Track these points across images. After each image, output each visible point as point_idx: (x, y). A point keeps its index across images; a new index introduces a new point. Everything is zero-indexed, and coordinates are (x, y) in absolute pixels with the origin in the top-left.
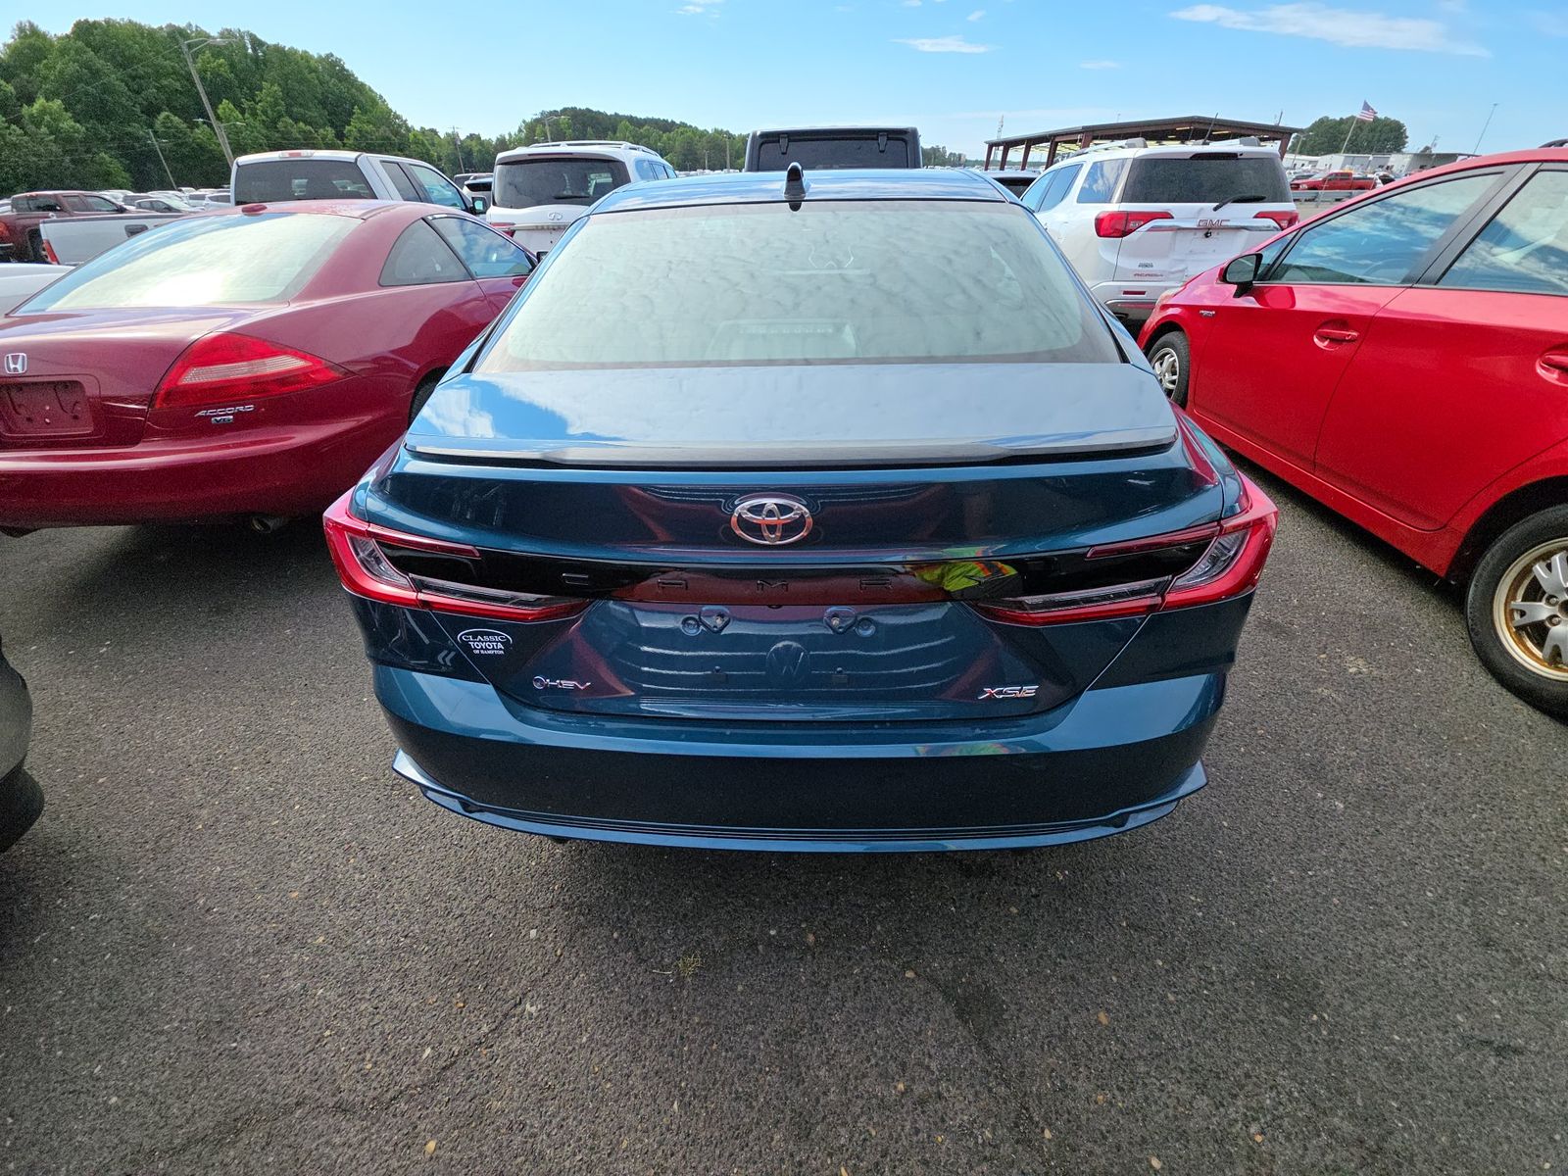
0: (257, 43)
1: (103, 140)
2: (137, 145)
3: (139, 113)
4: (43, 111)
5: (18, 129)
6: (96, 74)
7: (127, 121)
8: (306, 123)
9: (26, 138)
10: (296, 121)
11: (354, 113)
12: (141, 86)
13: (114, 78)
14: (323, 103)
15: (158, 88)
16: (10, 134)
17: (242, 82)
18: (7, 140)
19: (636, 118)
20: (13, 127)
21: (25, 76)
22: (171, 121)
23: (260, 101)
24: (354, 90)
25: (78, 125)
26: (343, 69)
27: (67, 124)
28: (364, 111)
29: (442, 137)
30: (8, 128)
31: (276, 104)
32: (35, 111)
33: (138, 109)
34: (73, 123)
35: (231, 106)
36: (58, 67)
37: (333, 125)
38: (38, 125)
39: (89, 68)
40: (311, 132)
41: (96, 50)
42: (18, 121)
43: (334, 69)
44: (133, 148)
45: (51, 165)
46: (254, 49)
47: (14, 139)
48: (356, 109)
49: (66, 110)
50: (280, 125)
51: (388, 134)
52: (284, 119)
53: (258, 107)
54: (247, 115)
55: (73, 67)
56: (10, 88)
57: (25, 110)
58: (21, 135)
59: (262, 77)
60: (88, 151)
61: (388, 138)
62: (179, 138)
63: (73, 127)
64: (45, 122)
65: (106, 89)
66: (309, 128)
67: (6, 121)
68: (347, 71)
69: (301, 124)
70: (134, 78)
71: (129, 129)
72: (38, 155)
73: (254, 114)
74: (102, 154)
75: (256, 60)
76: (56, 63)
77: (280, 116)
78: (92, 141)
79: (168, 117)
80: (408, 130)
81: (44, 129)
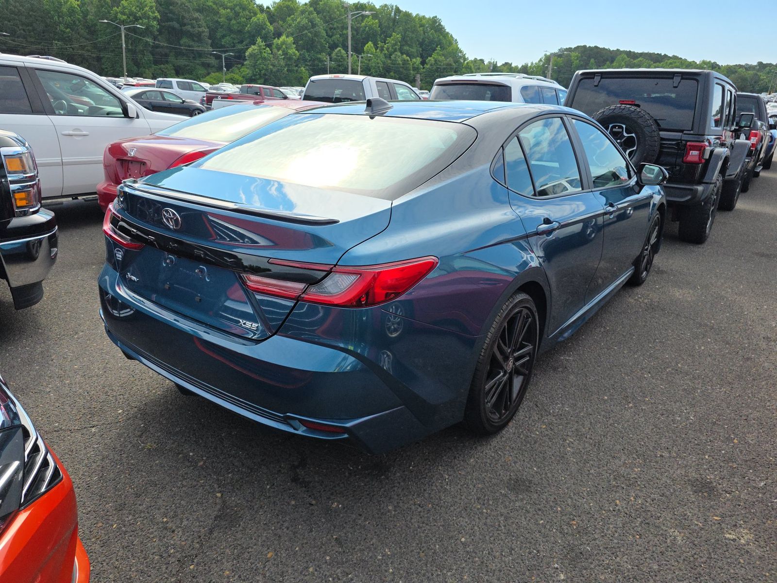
0: (398, 10)
1: (306, 60)
2: (320, 64)
3: (327, 48)
4: (284, 43)
5: (269, 50)
6: (314, 25)
7: (320, 52)
8: (408, 55)
9: (271, 56)
10: (402, 54)
11: (436, 50)
12: (333, 33)
13: (321, 28)
14: (421, 44)
15: (340, 35)
16: (265, 52)
17: (383, 32)
18: (263, 55)
19: (634, 52)
20: (268, 49)
21: (281, 22)
22: (341, 52)
23: (388, 43)
24: (441, 37)
25: (297, 52)
26: (440, 24)
27: (293, 51)
28: (442, 48)
29: (486, 64)
30: (265, 49)
31: (396, 44)
32: (279, 42)
33: (327, 46)
34: (295, 51)
35: (372, 45)
36: (298, 20)
37: (422, 57)
38: (278, 49)
39: (312, 22)
40: (408, 61)
41: (318, 13)
42: (269, 46)
43: (435, 25)
44: (318, 66)
45: (278, 71)
46: (395, 14)
47: (266, 55)
48: (438, 48)
49: (294, 43)
50: (393, 57)
51: (452, 62)
52: (396, 53)
53: (386, 46)
54: (378, 50)
55: (305, 21)
56: (271, 28)
57: (276, 41)
58: (270, 54)
59: (394, 30)
60: (296, 66)
61: (451, 65)
62: (341, 62)
63: (294, 53)
64: (282, 49)
65: (316, 34)
66: (408, 58)
67: (265, 45)
68: (442, 26)
69: (405, 56)
70: (331, 29)
71: (319, 56)
72: (274, 66)
73: (382, 50)
74: (302, 68)
75: (394, 20)
76: (297, 18)
77: (395, 50)
78: (302, 60)
79: (340, 50)
80: (465, 59)
81: (280, 52)
